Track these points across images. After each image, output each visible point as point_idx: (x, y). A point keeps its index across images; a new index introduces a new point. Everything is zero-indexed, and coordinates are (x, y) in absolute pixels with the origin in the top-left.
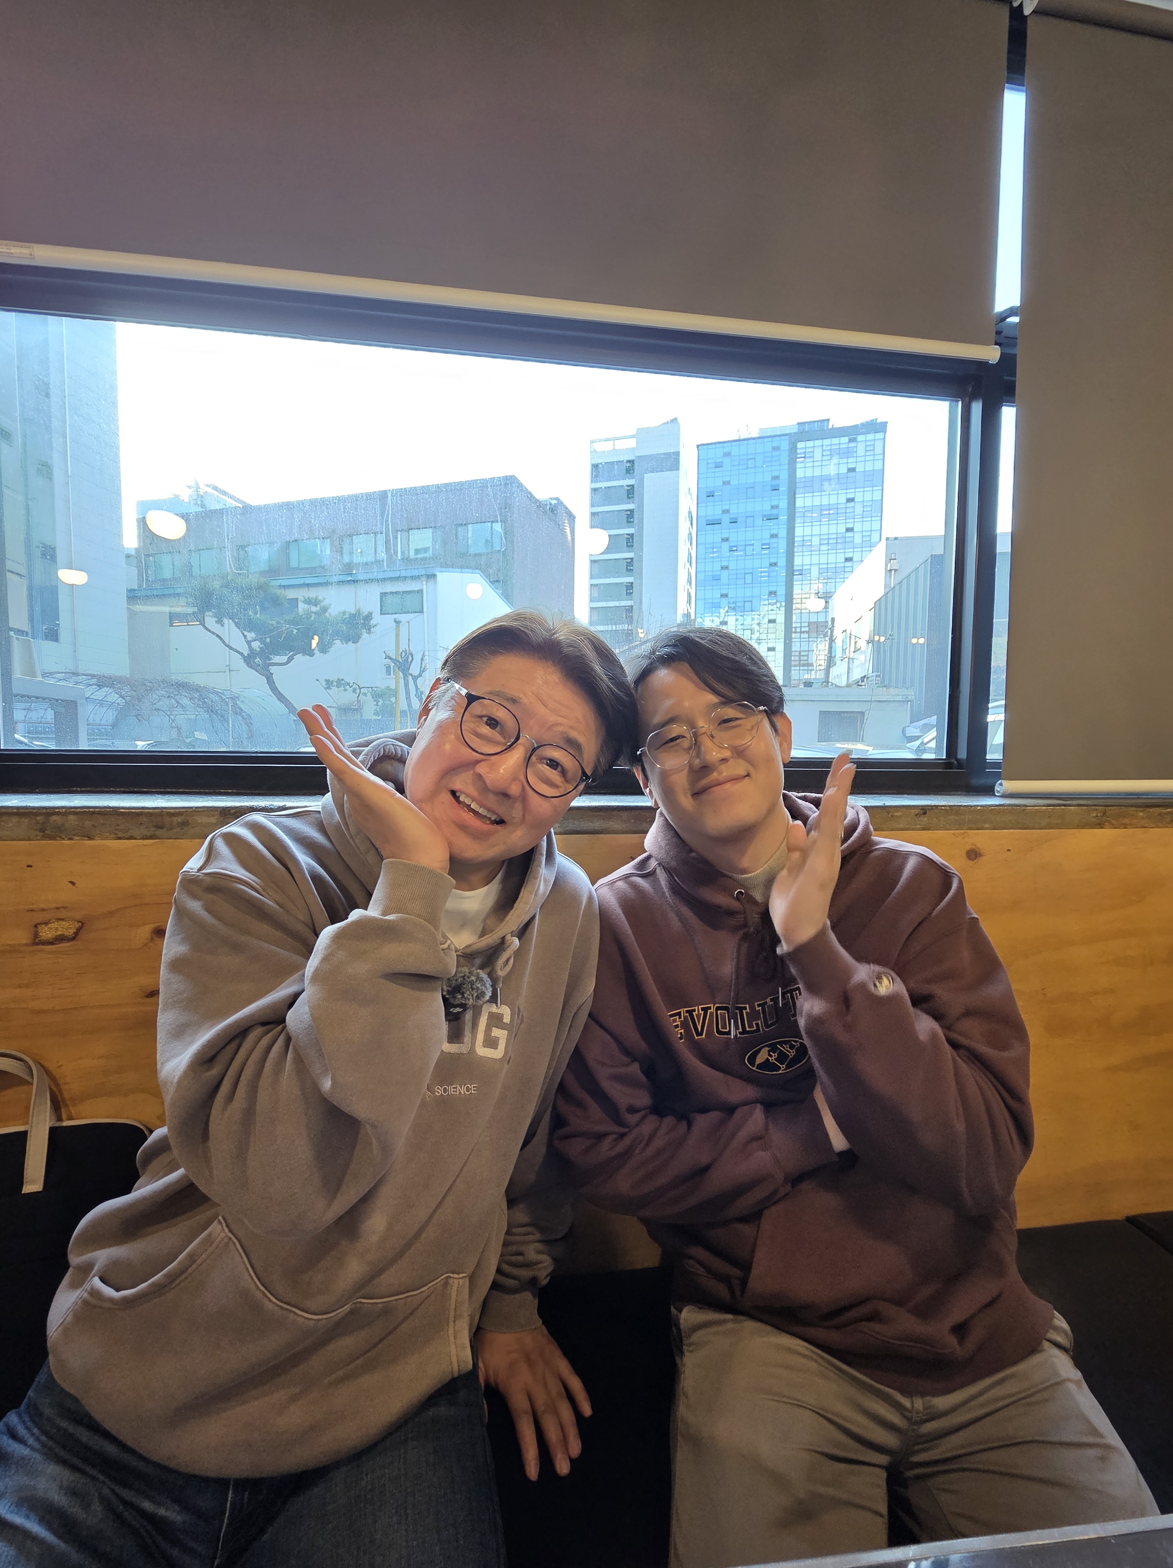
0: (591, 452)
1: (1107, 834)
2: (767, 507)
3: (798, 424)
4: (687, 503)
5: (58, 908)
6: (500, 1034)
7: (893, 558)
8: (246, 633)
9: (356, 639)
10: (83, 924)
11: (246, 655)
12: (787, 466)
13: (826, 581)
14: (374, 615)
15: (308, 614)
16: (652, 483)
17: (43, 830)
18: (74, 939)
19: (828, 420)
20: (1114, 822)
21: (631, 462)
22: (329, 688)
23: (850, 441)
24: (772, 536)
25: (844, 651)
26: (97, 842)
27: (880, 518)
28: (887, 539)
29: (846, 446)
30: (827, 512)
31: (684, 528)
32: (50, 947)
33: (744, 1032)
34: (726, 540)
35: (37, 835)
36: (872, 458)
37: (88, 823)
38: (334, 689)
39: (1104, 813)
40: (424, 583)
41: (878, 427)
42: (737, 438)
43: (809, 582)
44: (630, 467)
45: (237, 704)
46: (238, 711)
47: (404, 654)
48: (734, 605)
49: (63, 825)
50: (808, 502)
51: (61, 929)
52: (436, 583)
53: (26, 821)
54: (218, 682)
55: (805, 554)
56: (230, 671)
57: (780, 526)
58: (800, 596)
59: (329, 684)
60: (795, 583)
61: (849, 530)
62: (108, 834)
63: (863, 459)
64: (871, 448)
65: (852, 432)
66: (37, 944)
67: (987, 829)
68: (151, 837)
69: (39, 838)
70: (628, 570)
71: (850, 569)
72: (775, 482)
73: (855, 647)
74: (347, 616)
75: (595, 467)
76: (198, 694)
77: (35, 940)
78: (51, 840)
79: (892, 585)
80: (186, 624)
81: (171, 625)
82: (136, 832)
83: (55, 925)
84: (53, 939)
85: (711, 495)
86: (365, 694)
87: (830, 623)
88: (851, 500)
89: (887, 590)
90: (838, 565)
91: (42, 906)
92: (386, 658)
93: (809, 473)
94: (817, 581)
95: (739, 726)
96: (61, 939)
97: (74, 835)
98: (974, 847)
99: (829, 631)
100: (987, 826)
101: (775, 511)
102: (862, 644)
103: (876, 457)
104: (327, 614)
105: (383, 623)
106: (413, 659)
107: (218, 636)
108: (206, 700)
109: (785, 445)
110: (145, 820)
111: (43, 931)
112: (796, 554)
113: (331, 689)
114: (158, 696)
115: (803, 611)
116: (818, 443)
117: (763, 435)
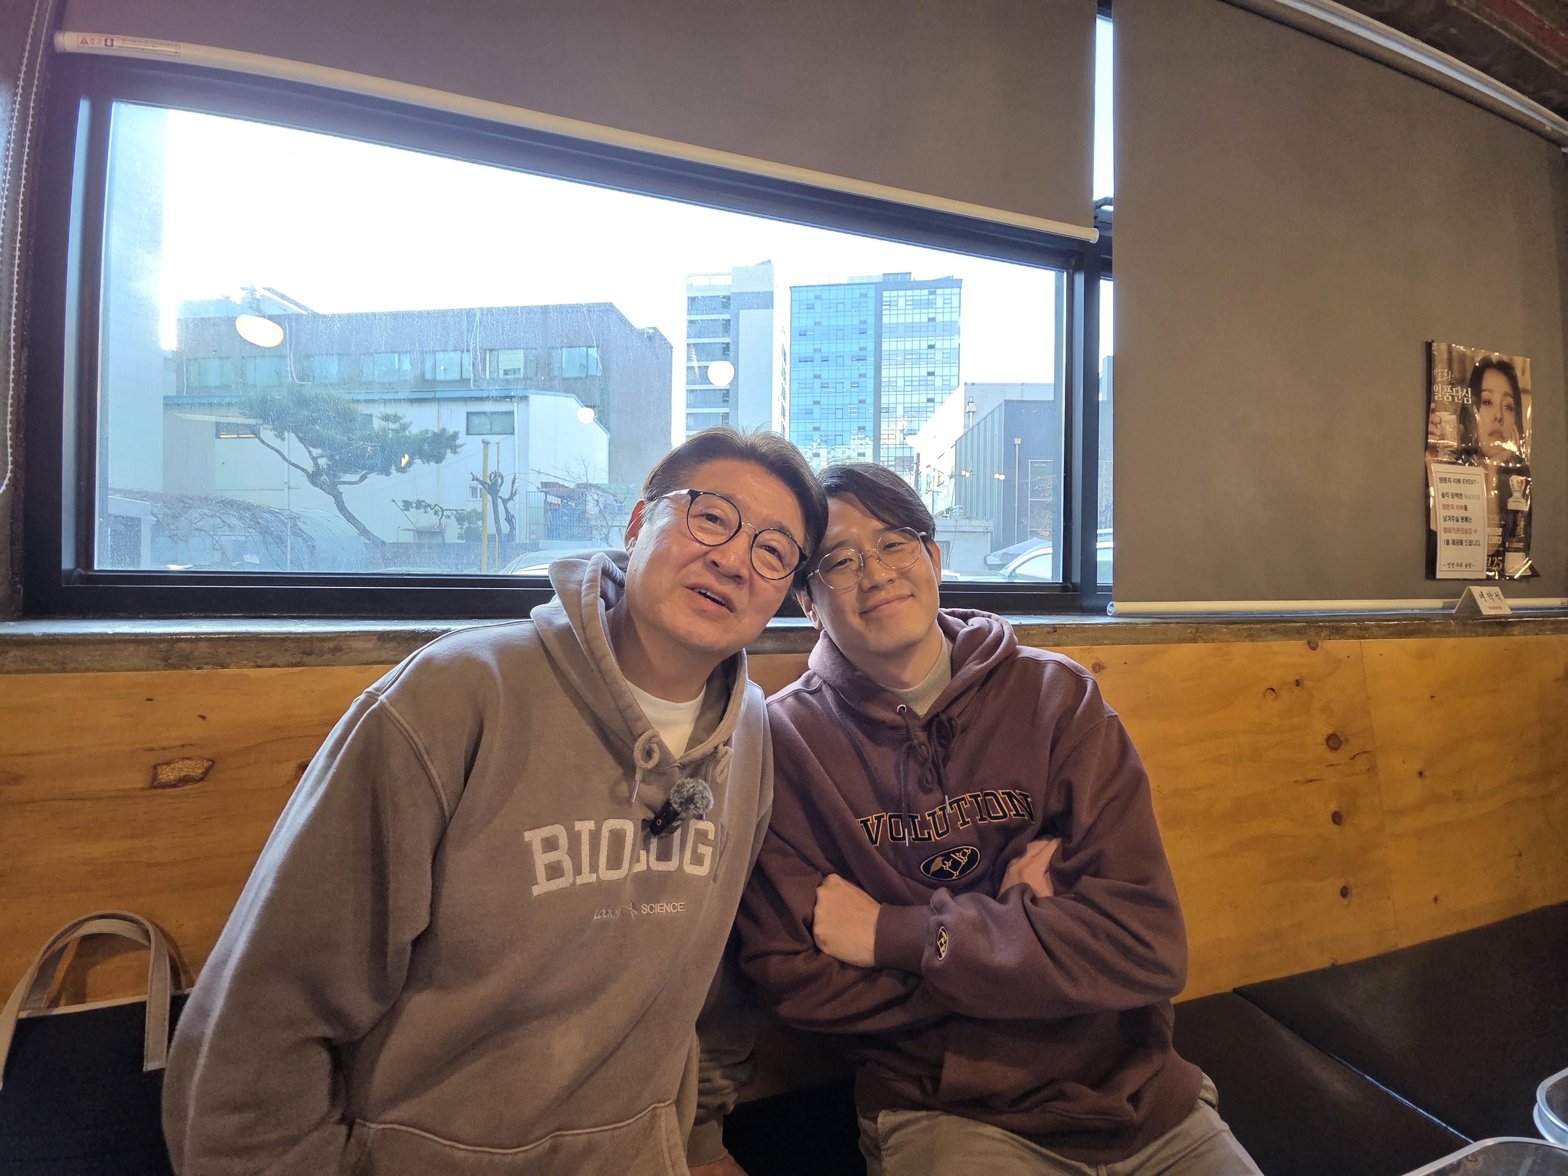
0: (688, 285)
1: (1200, 647)
2: (855, 348)
3: (884, 274)
4: (781, 339)
5: (183, 746)
6: (706, 851)
7: (971, 400)
8: (311, 449)
9: (439, 459)
10: (213, 762)
11: (311, 472)
12: (873, 313)
13: (910, 419)
14: (460, 435)
15: (385, 431)
16: (748, 319)
17: (165, 659)
18: (201, 780)
19: (910, 273)
20: (1205, 637)
21: (728, 298)
22: (407, 509)
23: (931, 293)
24: (861, 376)
25: (928, 484)
26: (232, 671)
27: (957, 365)
28: (966, 384)
29: (926, 298)
30: (910, 357)
31: (778, 363)
32: (172, 790)
33: (917, 838)
34: (817, 377)
35: (158, 665)
36: (949, 310)
37: (222, 651)
38: (413, 511)
39: (1197, 630)
40: (516, 404)
41: (954, 283)
42: (827, 283)
43: (895, 419)
44: (726, 302)
45: (296, 525)
46: (297, 532)
47: (493, 476)
48: (826, 438)
49: (192, 652)
50: (893, 346)
51: (186, 770)
52: (528, 405)
53: (146, 648)
54: (276, 501)
55: (890, 393)
56: (289, 488)
57: (868, 367)
58: (887, 432)
59: (407, 505)
60: (882, 420)
61: (931, 374)
62: (245, 662)
63: (941, 310)
64: (949, 301)
65: (933, 286)
66: (155, 788)
67: (1107, 644)
68: (297, 665)
69: (160, 668)
70: (724, 401)
71: (932, 409)
72: (863, 326)
73: (939, 482)
74: (430, 435)
75: (692, 300)
76: (250, 513)
77: (153, 783)
78: (175, 669)
79: (971, 426)
80: (236, 436)
81: (218, 437)
82: (279, 660)
83: (179, 765)
84: (174, 780)
85: (803, 334)
86: (448, 517)
87: (915, 458)
88: (931, 347)
89: (966, 430)
90: (921, 405)
91: (163, 744)
92: (473, 480)
93: (894, 320)
94: (902, 419)
95: (902, 550)
96: (185, 780)
97: (204, 664)
98: (1098, 661)
99: (915, 466)
100: (1106, 642)
101: (862, 353)
102: (945, 478)
103: (953, 310)
104: (407, 432)
105: (471, 444)
106: (502, 481)
107: (278, 452)
108: (259, 520)
109: (871, 293)
110: (291, 646)
111: (164, 772)
112: (882, 393)
113: (409, 510)
114: (200, 514)
115: (890, 446)
116: (902, 293)
117: (851, 282)
